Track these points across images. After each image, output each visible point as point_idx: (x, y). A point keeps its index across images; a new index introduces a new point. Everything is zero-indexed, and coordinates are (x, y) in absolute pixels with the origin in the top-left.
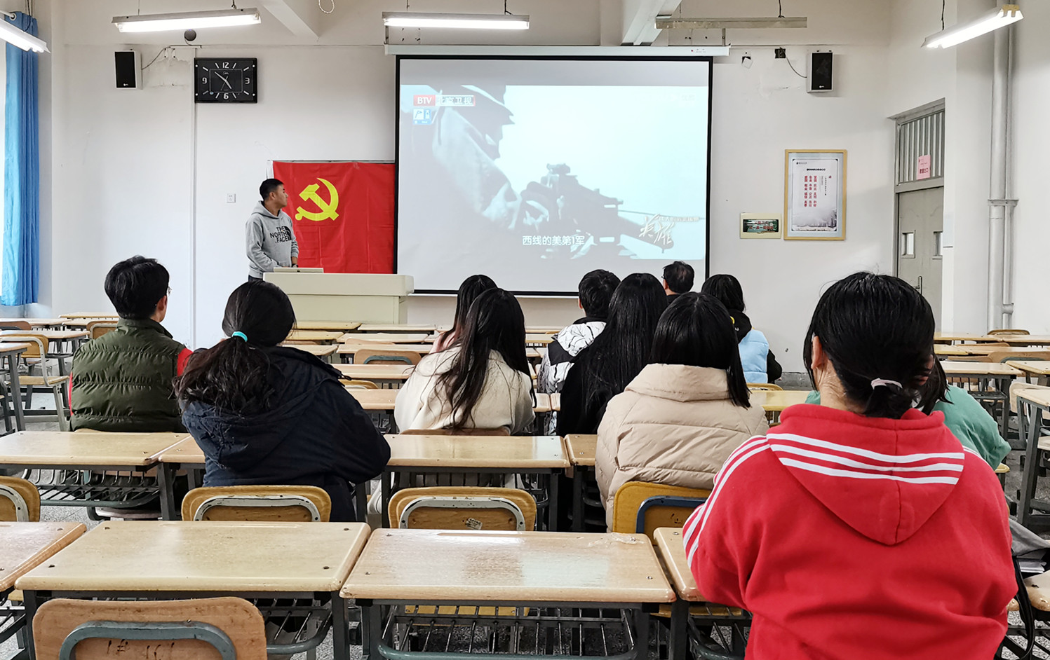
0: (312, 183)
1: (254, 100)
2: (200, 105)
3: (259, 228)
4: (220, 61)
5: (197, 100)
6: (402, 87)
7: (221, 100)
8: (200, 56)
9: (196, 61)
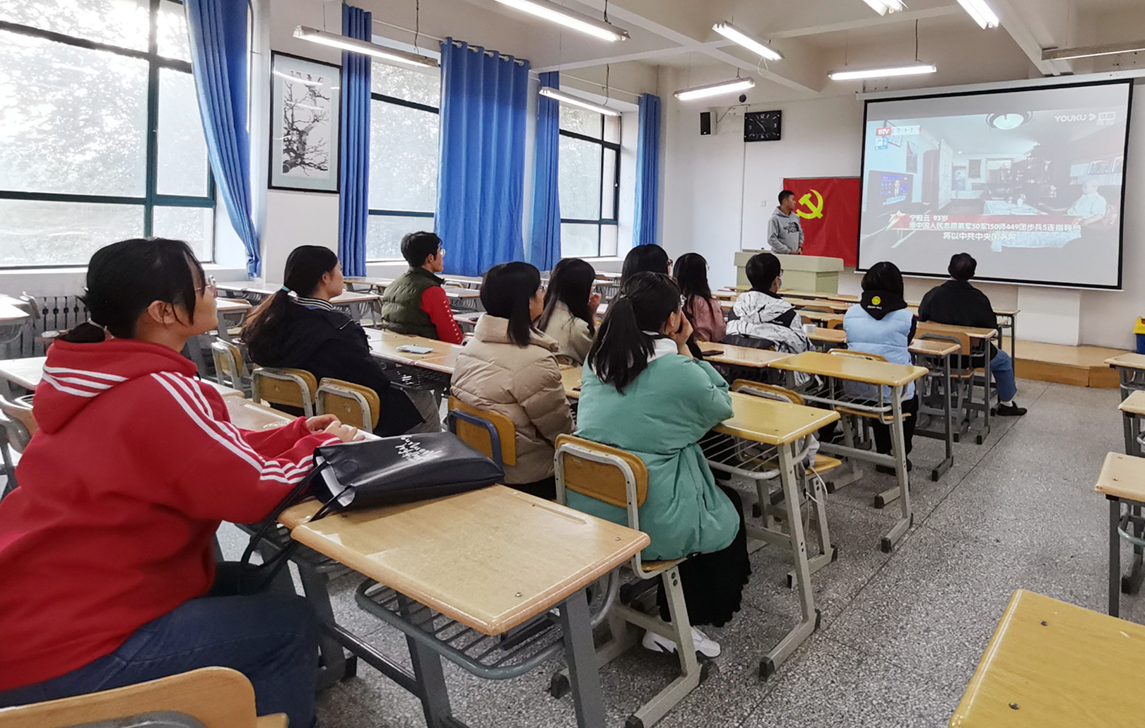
0: (807, 193)
1: (779, 138)
2: (748, 143)
3: (776, 224)
4: (760, 113)
5: (746, 140)
6: (868, 123)
7: (760, 140)
8: (749, 111)
9: (746, 114)
